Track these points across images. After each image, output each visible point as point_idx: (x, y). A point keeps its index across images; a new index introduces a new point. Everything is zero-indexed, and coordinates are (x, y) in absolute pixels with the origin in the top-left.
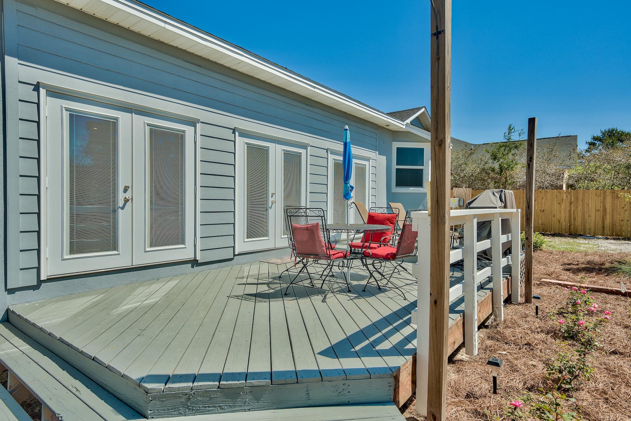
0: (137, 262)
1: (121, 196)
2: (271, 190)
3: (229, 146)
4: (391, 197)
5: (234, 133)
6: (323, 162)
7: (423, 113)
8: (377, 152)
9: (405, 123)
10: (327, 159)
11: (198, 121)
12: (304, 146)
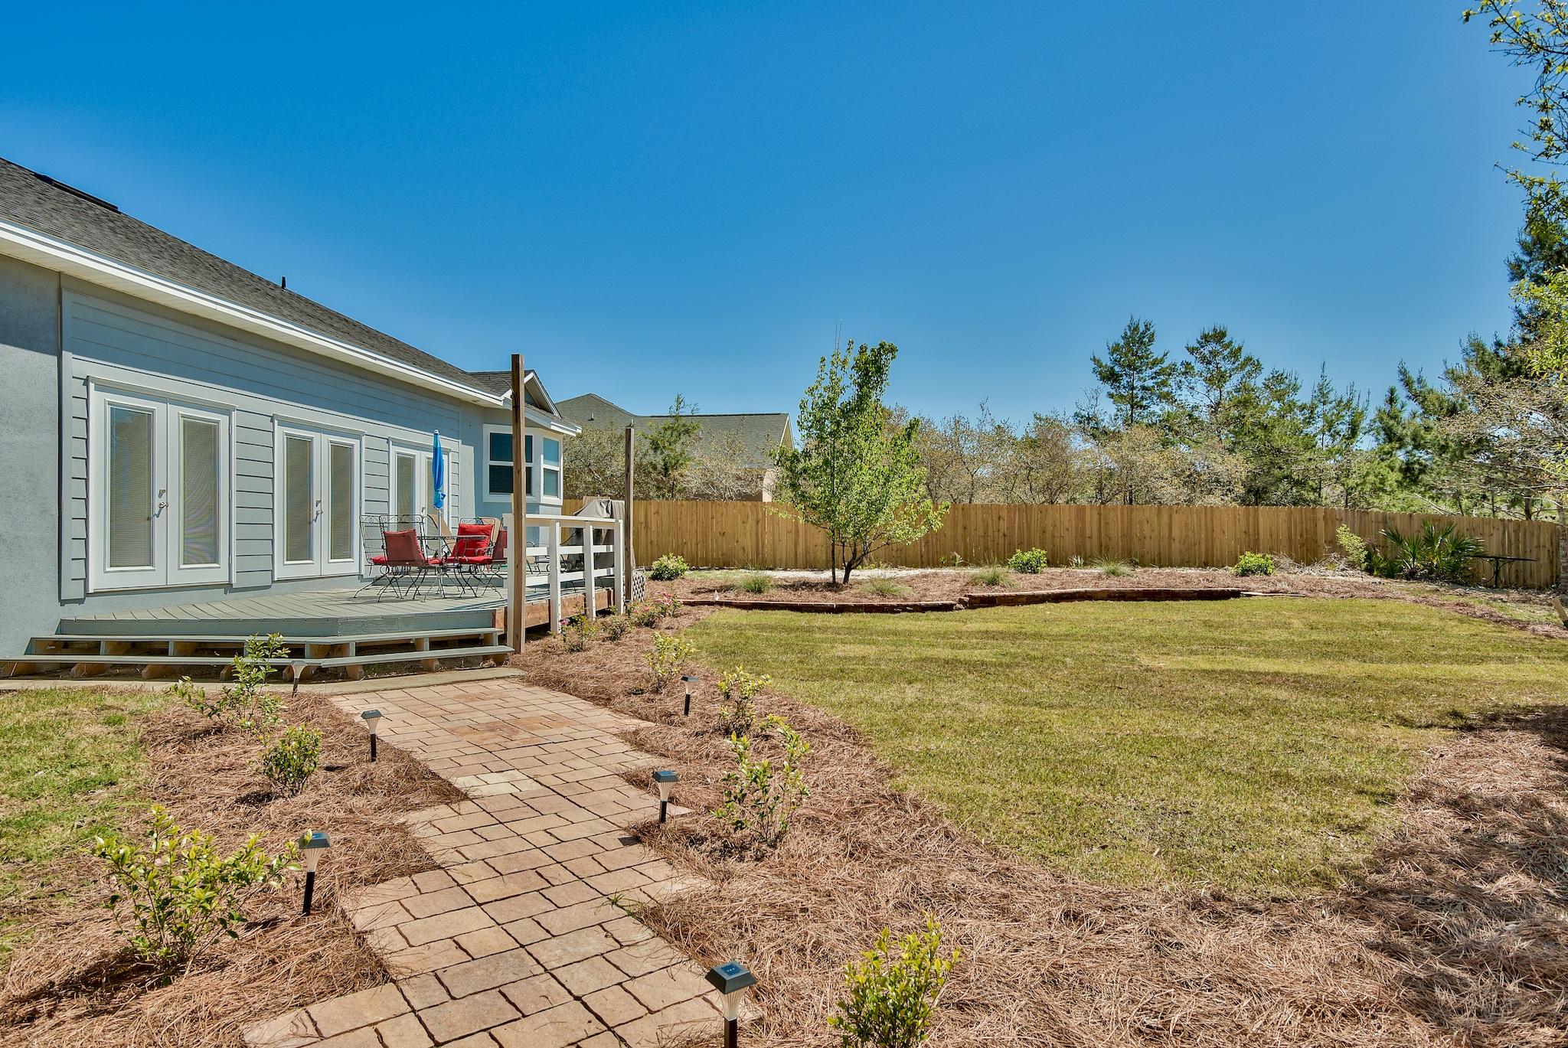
0: (172, 582)
1: (157, 501)
2: (316, 498)
3: (266, 438)
4: (482, 508)
5: (272, 421)
6: (383, 457)
7: (532, 379)
8: (460, 441)
9: (502, 398)
10: (389, 452)
11: (234, 409)
12: (358, 436)
